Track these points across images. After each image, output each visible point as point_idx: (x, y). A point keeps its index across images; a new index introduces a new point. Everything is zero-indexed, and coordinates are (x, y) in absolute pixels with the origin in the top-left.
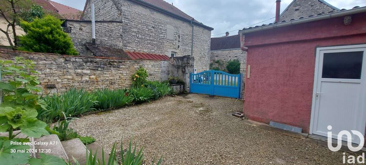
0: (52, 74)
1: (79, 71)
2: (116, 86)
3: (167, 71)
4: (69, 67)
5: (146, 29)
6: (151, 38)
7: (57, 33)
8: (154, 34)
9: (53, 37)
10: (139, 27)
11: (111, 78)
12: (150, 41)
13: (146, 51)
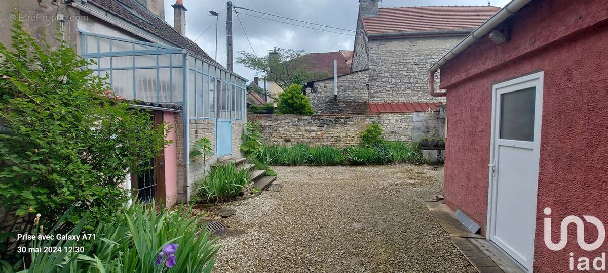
0: (289, 131)
1: (308, 128)
2: (342, 144)
3: (423, 128)
4: (301, 124)
5: (404, 69)
6: (412, 81)
7: (296, 97)
8: (417, 74)
9: (292, 101)
10: (392, 69)
11: (337, 135)
12: (409, 85)
13: (402, 99)
